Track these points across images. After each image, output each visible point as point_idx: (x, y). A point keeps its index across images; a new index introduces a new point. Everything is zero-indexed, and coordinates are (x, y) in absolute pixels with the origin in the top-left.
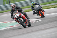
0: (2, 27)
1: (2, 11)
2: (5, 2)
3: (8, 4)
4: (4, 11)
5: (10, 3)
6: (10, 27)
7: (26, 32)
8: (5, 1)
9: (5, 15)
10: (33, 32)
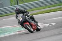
0: (9, 31)
1: (10, 14)
2: (13, 3)
3: (16, 5)
4: (11, 13)
5: (18, 4)
6: (19, 32)
7: (38, 38)
8: (13, 1)
9: (13, 17)
10: (45, 37)
